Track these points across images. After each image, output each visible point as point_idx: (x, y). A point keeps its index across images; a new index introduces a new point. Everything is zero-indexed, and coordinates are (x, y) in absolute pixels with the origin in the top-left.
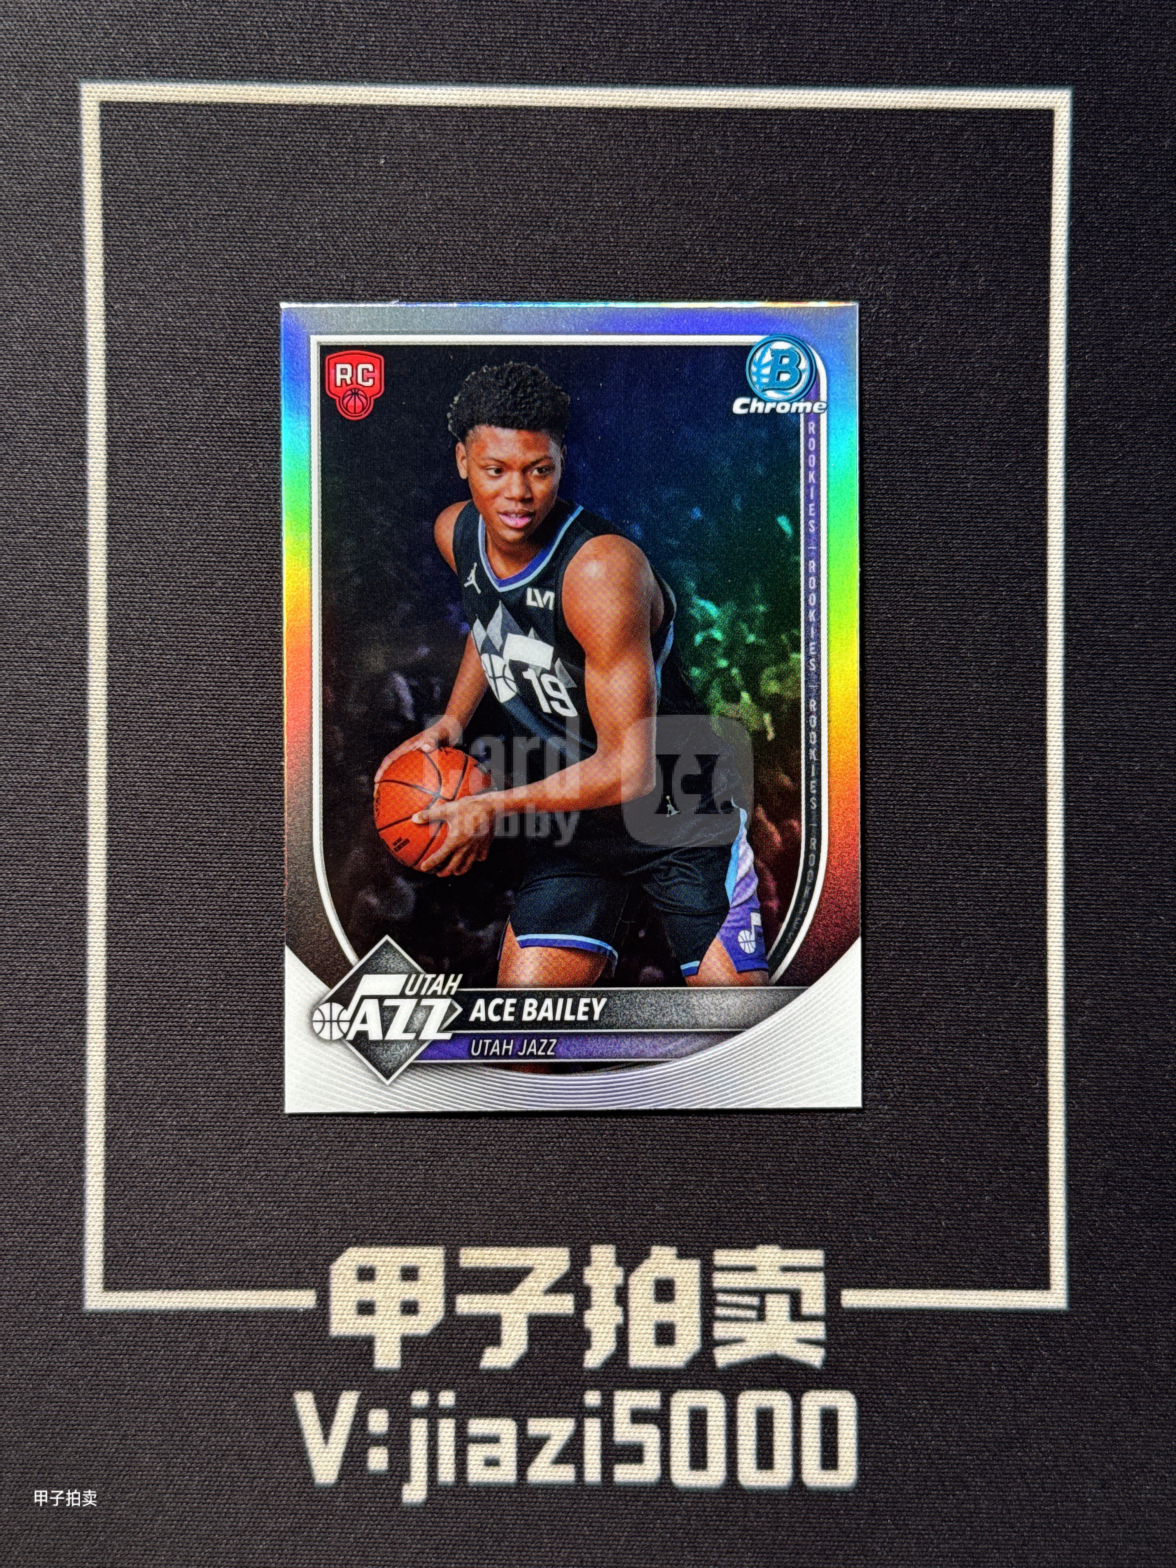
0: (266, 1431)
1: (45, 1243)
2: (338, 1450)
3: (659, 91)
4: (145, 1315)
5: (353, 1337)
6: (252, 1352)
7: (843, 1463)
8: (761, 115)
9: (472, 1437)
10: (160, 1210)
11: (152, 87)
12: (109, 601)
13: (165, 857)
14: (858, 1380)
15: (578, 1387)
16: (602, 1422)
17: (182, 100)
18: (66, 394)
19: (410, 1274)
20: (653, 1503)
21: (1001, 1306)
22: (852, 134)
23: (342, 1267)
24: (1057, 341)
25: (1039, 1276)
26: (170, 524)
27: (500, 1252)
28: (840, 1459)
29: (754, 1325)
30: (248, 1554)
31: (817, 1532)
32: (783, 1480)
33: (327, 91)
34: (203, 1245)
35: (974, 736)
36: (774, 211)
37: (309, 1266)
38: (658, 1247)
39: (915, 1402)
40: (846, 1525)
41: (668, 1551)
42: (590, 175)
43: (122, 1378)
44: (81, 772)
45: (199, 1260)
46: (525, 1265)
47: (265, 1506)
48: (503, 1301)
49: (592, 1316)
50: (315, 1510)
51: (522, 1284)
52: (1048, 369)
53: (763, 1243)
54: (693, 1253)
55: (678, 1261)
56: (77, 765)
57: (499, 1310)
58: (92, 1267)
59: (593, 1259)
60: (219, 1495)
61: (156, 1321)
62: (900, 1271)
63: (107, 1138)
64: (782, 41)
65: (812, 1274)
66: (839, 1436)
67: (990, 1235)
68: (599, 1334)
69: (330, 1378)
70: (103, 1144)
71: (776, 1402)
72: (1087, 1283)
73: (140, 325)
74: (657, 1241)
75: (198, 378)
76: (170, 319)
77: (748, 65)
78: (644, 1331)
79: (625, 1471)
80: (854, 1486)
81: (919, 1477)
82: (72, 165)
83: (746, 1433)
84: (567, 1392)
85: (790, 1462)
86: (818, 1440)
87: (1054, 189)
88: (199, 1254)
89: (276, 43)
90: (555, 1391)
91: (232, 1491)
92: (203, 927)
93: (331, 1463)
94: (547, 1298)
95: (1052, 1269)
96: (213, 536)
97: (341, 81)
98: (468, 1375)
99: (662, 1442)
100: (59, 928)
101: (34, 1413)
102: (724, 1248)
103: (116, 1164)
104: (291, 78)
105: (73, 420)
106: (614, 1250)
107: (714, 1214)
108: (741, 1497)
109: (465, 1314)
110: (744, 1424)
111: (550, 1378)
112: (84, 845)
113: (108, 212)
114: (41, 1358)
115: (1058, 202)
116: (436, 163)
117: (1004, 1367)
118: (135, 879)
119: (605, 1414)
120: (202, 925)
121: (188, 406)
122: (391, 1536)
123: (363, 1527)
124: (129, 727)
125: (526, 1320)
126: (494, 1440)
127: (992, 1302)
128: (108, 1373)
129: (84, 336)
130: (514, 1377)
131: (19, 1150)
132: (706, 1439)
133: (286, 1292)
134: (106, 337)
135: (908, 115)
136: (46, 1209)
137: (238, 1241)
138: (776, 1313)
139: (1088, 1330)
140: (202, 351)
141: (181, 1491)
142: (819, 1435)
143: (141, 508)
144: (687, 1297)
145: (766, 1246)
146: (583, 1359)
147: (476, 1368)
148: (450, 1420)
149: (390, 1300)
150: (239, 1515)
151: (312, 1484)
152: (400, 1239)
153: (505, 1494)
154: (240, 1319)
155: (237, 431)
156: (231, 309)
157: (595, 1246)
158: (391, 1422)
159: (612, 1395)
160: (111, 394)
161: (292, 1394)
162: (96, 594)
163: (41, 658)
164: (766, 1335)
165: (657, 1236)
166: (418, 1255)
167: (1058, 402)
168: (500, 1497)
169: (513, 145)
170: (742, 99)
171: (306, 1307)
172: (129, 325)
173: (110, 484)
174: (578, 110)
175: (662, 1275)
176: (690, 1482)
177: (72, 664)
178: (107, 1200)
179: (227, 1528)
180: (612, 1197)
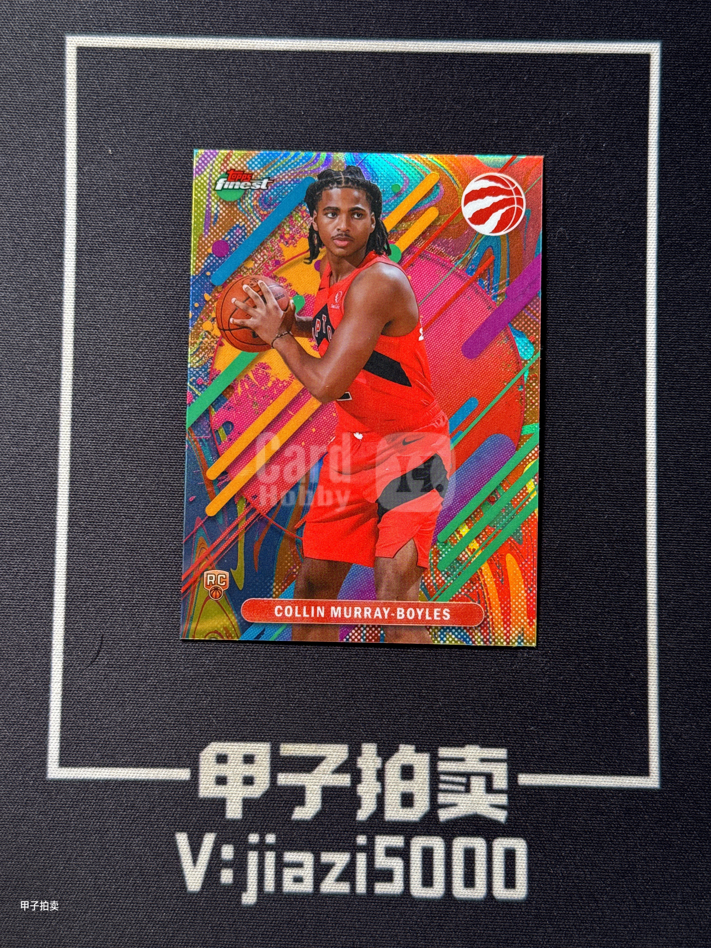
0: (157, 857)
1: (24, 736)
2: (202, 870)
3: (412, 42)
4: (84, 783)
5: (212, 799)
6: (150, 807)
7: (519, 884)
8: (473, 57)
9: (286, 863)
10: (95, 717)
11: (108, 39)
12: (75, 344)
13: (104, 499)
14: (528, 831)
15: (352, 833)
16: (367, 856)
17: (126, 46)
18: (52, 220)
19: (249, 759)
20: (398, 908)
21: (618, 786)
22: (528, 68)
23: (207, 755)
24: (652, 193)
25: (642, 767)
26: (113, 298)
27: (305, 747)
28: (517, 881)
29: (463, 796)
30: (145, 936)
31: (502, 928)
32: (480, 894)
33: (213, 42)
34: (121, 739)
35: (601, 431)
36: (480, 114)
37: (186, 753)
38: (404, 745)
39: (564, 846)
40: (520, 924)
41: (408, 939)
42: (370, 92)
43: (69, 822)
44: (54, 447)
45: (119, 749)
46: (321, 755)
47: (156, 905)
48: (306, 778)
49: (362, 788)
50: (187, 908)
51: (319, 767)
52: (647, 209)
53: (470, 744)
54: (425, 749)
55: (416, 754)
56: (52, 443)
57: (304, 783)
58: (52, 752)
59: (363, 752)
60: (127, 897)
61: (91, 786)
62: (555, 763)
63: (64, 671)
64: (486, 13)
65: (500, 764)
66: (516, 867)
67: (611, 741)
68: (366, 800)
69: (197, 824)
70: (62, 675)
71: (476, 845)
72: (673, 772)
73: (98, 180)
74: (403, 742)
75: (131, 211)
76: (116, 177)
77: (465, 27)
78: (394, 798)
79: (381, 887)
80: (525, 899)
81: (567, 894)
82: (59, 84)
83: (457, 864)
84: (345, 835)
85: (485, 883)
86: (503, 869)
87: (650, 101)
88: (119, 745)
89: (183, 13)
90: (338, 835)
91: (135, 895)
92: (126, 542)
93: (198, 878)
94: (334, 776)
95: (650, 763)
96: (139, 305)
97: (221, 35)
98: (284, 824)
99: (405, 869)
100: (39, 542)
101: (14, 843)
102: (445, 746)
103: (69, 688)
104: (192, 34)
105: (56, 236)
106: (376, 747)
107: (439, 725)
108: (454, 905)
109: (282, 785)
110: (456, 858)
111: (335, 827)
112: (56, 491)
113: (80, 112)
114: (19, 809)
115: (653, 109)
116: (277, 84)
117: (620, 825)
118: (85, 512)
119: (369, 850)
120: (126, 541)
121: (125, 228)
122: (234, 926)
123: (217, 919)
124: (85, 420)
125: (321, 789)
126: (300, 865)
127: (612, 783)
128: (60, 819)
129: (64, 186)
130: (312, 826)
131: (10, 678)
132: (433, 867)
133: (172, 770)
134: (77, 187)
135: (563, 57)
136: (25, 715)
137: (143, 737)
138: (477, 788)
139: (673, 802)
140: (134, 196)
141: (103, 894)
142: (503, 866)
143: (95, 289)
144: (421, 777)
145: (471, 746)
146: (356, 815)
147: (289, 819)
148: (272, 852)
149: (236, 775)
150: (139, 910)
151: (186, 891)
152: (243, 737)
153: (306, 900)
154: (143, 786)
155: (154, 243)
156: (152, 170)
157: (364, 744)
158: (235, 853)
159: (373, 838)
160: (80, 220)
161: (174, 834)
162: (67, 340)
163: (33, 377)
164: (470, 802)
165: (403, 738)
166: (254, 748)
167: (653, 229)
168: (303, 902)
169: (324, 74)
170: (462, 47)
171: (184, 779)
172: (91, 179)
173: (77, 274)
174: (363, 54)
175: (406, 763)
176: (422, 894)
177: (51, 381)
178: (63, 710)
179: (132, 919)
180: (375, 713)
